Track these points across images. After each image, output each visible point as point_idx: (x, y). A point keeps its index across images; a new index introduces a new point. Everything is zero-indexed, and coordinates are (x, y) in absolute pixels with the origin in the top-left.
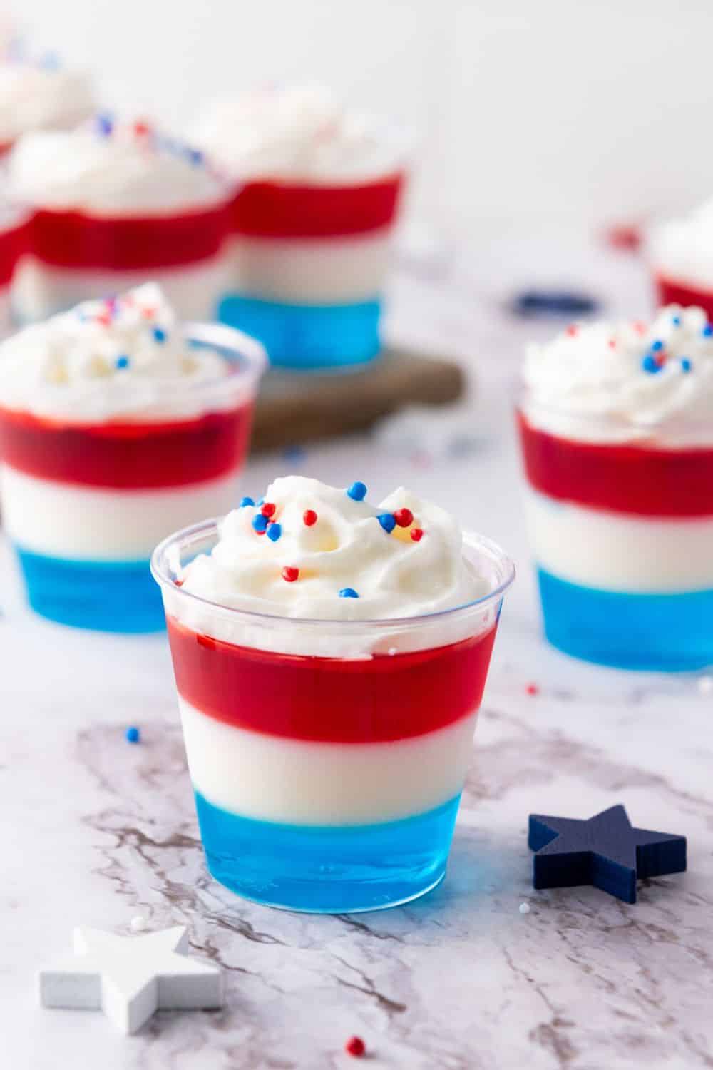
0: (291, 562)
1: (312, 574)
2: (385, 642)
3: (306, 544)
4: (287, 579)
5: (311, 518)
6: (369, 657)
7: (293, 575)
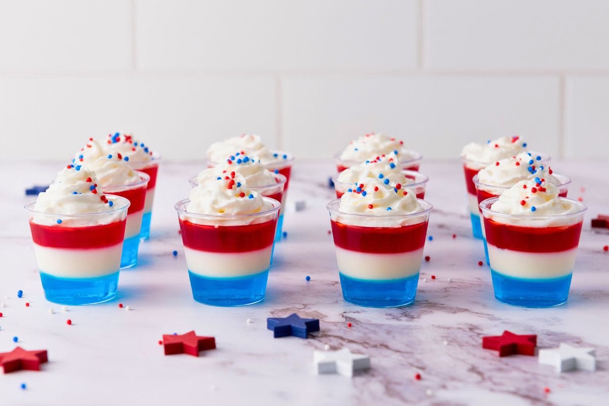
0: (371, 202)
1: (377, 206)
2: (404, 222)
3: (375, 197)
4: (370, 208)
5: (377, 189)
6: (401, 227)
7: (371, 207)
